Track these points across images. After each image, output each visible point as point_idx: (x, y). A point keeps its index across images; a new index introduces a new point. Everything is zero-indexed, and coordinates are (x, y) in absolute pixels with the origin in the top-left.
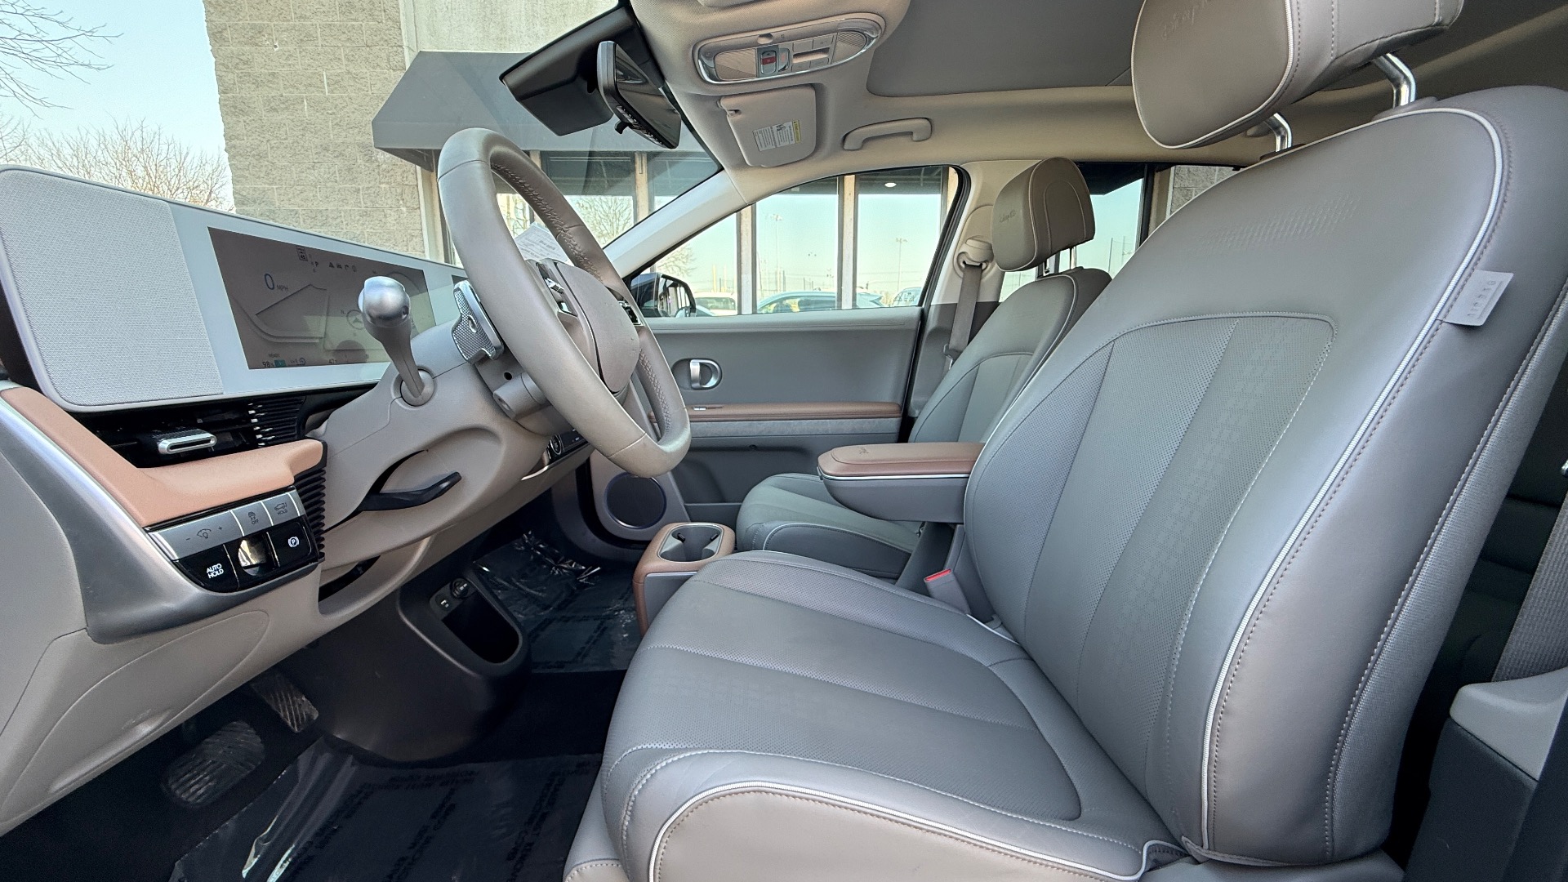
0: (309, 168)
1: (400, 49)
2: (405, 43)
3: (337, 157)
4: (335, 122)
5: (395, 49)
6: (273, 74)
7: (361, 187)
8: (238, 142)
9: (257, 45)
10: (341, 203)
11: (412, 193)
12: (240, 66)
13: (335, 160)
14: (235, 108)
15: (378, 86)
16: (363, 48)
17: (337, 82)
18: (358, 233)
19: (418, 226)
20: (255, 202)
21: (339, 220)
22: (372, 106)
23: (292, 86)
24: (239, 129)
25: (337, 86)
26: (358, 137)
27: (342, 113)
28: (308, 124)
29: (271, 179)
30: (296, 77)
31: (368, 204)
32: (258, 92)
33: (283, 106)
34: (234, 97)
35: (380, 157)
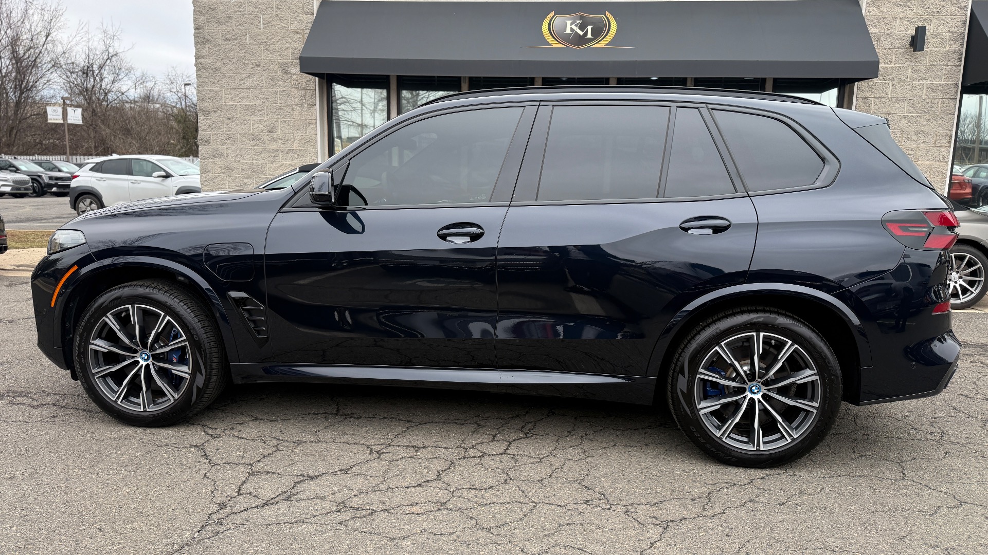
0: (246, 77)
1: (312, 1)
3: (265, 70)
4: (266, 48)
5: (308, 1)
6: (229, 17)
7: (278, 90)
8: (203, 60)
10: (264, 101)
11: (312, 95)
12: (209, 12)
13: (264, 72)
14: (204, 38)
15: (295, 24)
17: (269, 22)
18: (275, 120)
19: (313, 117)
20: (210, 99)
21: (263, 111)
22: (290, 37)
23: (240, 25)
24: (204, 52)
25: (269, 25)
26: (279, 58)
27: (270, 42)
28: (248, 49)
29: (221, 84)
30: (244, 19)
31: (283, 102)
32: (219, 28)
33: (233, 38)
34: (203, 31)
35: (293, 71)
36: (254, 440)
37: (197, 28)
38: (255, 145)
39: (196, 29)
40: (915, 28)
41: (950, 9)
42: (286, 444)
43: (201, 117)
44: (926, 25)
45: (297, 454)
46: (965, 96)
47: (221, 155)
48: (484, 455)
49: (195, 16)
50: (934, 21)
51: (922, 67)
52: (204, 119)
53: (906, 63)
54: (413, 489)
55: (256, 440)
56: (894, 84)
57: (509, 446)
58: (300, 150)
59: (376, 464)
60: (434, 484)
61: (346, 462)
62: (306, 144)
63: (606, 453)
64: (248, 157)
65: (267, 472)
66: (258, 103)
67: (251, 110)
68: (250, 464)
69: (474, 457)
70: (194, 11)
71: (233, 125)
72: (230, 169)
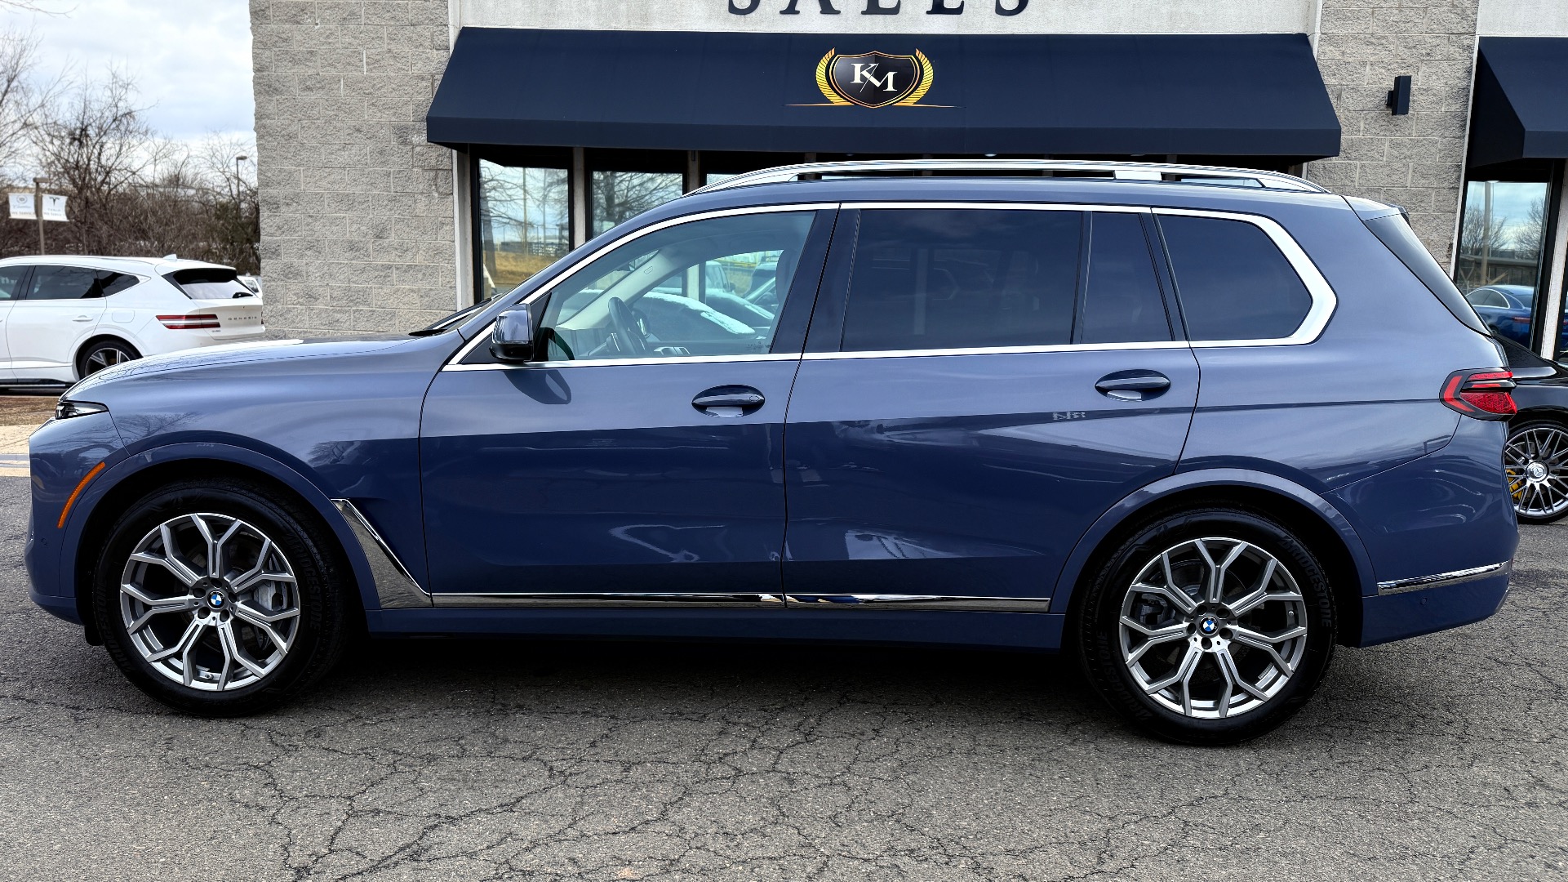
0: (339, 149)
1: (447, 28)
2: (451, 22)
3: (370, 138)
4: (371, 102)
5: (440, 28)
6: (311, 53)
7: (392, 170)
8: (268, 121)
9: (298, 23)
10: (369, 187)
11: (446, 179)
12: (278, 44)
13: (368, 141)
14: (270, 86)
15: (419, 65)
16: (408, 27)
17: (377, 61)
18: (385, 218)
19: (449, 213)
20: (279, 183)
21: (363, 207)
22: (411, 86)
23: (330, 65)
24: (271, 108)
25: (376, 65)
26: (393, 119)
27: (379, 93)
28: (342, 104)
29: (299, 161)
30: (335, 56)
31: (399, 189)
32: (295, 71)
33: (318, 85)
34: (269, 75)
35: (415, 139)
36: (356, 755)
37: (259, 69)
38: (354, 259)
39: (256, 70)
40: (1393, 79)
41: (1446, 50)
42: (410, 760)
43: (264, 214)
44: (1411, 74)
45: (429, 779)
46: (1472, 185)
47: (298, 274)
48: (739, 772)
49: (256, 50)
50: (1424, 68)
51: (1406, 139)
52: (269, 217)
53: (1382, 133)
54: (623, 838)
55: (359, 755)
56: (1363, 166)
57: (779, 757)
58: (427, 267)
59: (560, 795)
60: (659, 827)
61: (510, 791)
62: (437, 257)
63: (937, 767)
64: (342, 277)
65: (377, 812)
66: (358, 190)
67: (346, 201)
68: (349, 798)
69: (722, 778)
70: (254, 42)
71: (318, 226)
72: (311, 297)
